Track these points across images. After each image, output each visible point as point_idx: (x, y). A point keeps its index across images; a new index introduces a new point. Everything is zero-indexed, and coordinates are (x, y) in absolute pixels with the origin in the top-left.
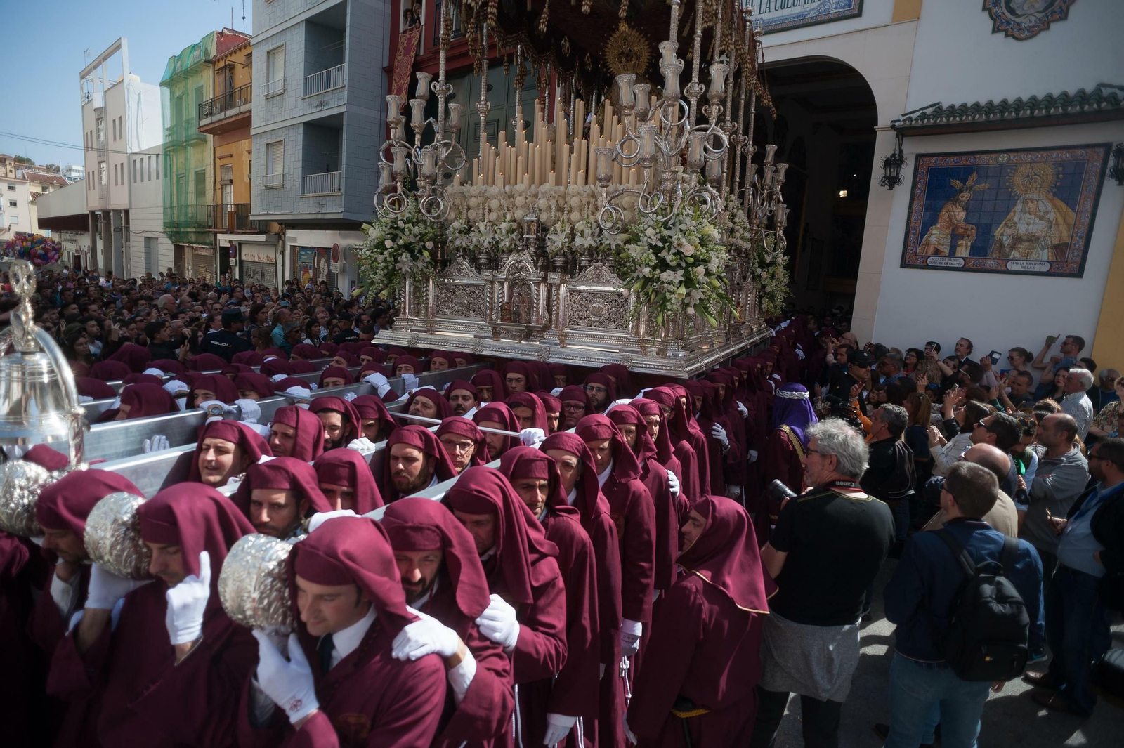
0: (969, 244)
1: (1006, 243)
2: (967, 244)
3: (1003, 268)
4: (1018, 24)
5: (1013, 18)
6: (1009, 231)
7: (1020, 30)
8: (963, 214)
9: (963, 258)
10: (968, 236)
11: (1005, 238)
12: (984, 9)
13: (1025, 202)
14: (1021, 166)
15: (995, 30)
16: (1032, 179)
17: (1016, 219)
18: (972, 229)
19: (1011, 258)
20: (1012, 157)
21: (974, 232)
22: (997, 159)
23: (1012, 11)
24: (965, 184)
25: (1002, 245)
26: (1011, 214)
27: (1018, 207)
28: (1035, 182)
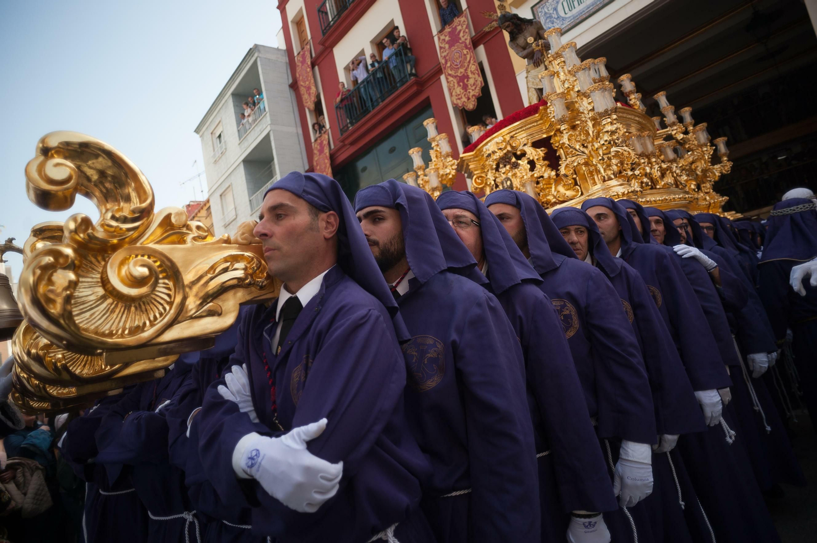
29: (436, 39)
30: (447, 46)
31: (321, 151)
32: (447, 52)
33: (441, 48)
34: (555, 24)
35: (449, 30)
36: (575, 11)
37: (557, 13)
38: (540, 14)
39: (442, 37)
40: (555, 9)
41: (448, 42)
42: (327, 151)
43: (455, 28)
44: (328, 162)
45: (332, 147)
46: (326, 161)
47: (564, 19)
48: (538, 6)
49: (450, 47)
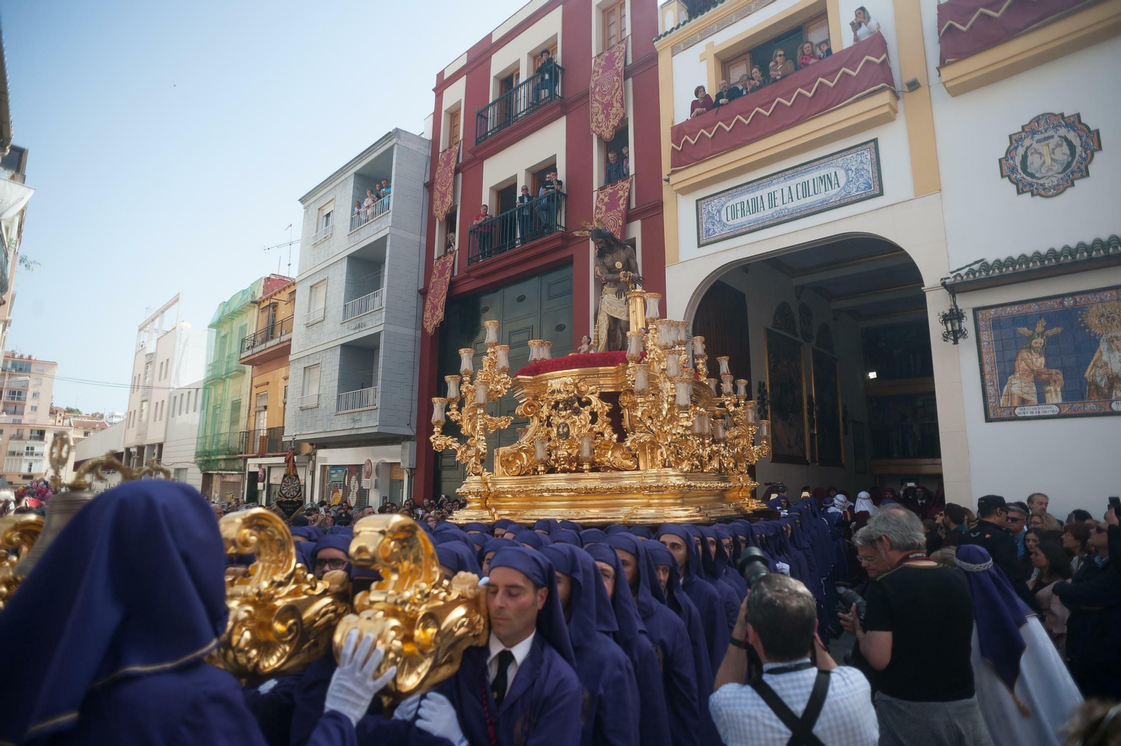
0: (1059, 389)
1: (1103, 384)
2: (1056, 391)
3: (1108, 410)
4: (1041, 185)
5: (1034, 180)
6: (1101, 371)
7: (1044, 189)
8: (1042, 360)
9: (1057, 405)
10: (1055, 382)
11: (1098, 379)
12: (1002, 176)
13: (1110, 341)
14: (1092, 307)
15: (1019, 192)
16: (1108, 317)
17: (1105, 358)
18: (1057, 373)
19: (1114, 398)
20: (1078, 300)
21: (1061, 376)
22: (1062, 303)
23: (1032, 176)
24: (1034, 331)
25: (1098, 387)
26: (1097, 354)
27: (1103, 346)
28: (1113, 320)
29: (595, 195)
30: (604, 208)
31: (442, 274)
32: (602, 215)
33: (597, 207)
34: (715, 227)
35: (611, 191)
36: (736, 222)
37: (720, 216)
38: (703, 211)
39: (602, 196)
40: (719, 211)
41: (606, 204)
42: (448, 275)
43: (617, 192)
44: (445, 289)
45: (456, 274)
46: (444, 287)
47: (724, 225)
48: (703, 201)
49: (606, 211)
